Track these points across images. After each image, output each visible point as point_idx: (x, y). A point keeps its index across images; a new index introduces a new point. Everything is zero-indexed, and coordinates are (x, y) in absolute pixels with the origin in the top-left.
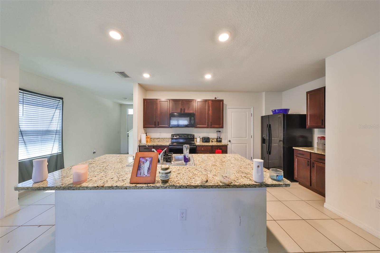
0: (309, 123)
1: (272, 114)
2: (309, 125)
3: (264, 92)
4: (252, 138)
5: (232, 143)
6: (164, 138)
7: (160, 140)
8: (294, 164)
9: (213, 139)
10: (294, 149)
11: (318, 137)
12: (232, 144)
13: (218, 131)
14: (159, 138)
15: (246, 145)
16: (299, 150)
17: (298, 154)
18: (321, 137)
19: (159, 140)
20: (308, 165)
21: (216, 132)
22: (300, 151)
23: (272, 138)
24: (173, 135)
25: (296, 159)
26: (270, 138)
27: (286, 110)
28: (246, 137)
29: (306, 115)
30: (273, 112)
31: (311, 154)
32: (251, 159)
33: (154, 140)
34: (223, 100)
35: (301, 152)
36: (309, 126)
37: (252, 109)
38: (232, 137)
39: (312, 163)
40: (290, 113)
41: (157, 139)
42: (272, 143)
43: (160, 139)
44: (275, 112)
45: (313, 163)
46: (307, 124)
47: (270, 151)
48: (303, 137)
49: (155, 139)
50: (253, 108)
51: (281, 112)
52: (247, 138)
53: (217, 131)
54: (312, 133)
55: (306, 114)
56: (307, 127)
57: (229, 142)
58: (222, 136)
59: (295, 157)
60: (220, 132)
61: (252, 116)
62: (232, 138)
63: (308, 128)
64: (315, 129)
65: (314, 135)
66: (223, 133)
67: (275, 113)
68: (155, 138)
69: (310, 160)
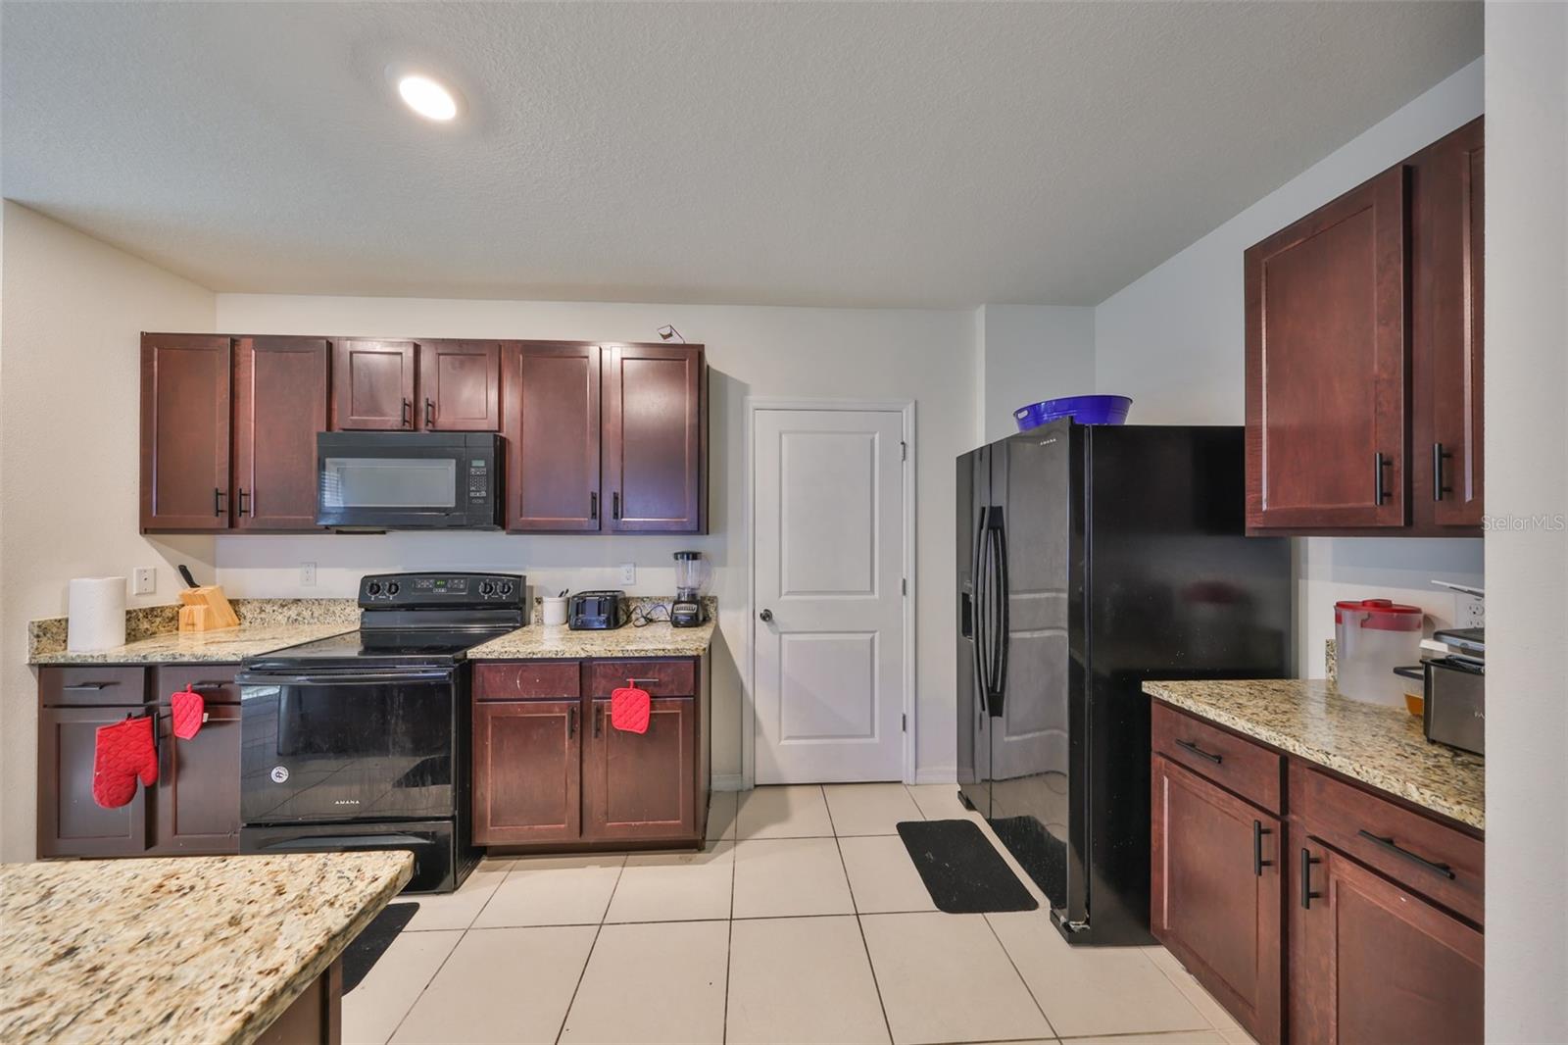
0: (1264, 497)
2: (1265, 507)
3: (983, 307)
4: (904, 593)
5: (781, 630)
6: (329, 600)
7: (307, 614)
8: (1154, 815)
9: (657, 602)
10: (1149, 697)
11: (1340, 605)
12: (784, 636)
13: (683, 553)
14: (299, 600)
15: (872, 640)
16: (1190, 714)
17: (1179, 742)
18: (1364, 603)
19: (298, 615)
20: (1266, 864)
21: (672, 558)
22: (1195, 722)
24: (370, 585)
25: (1166, 780)
28: (868, 589)
29: (1240, 429)
30: (1021, 420)
31: (1291, 767)
32: (904, 729)
33: (262, 611)
34: (703, 346)
35: (1205, 734)
36: (1266, 511)
37: (908, 413)
38: (783, 592)
39: (1297, 856)
40: (1132, 418)
41: (283, 606)
43: (301, 608)
44: (1031, 420)
46: (1249, 497)
47: (998, 687)
48: (1217, 594)
49: (268, 608)
50: (911, 407)
52: (877, 595)
53: (676, 556)
54: (1285, 570)
55: (1243, 424)
56: (1251, 522)
57: (764, 623)
58: (720, 584)
59: (1157, 761)
60: (694, 556)
61: (904, 458)
62: (783, 598)
63: (1256, 534)
64: (1311, 539)
65: (1301, 582)
66: (724, 564)
67: (1032, 425)
68: (269, 601)
69: (1277, 825)
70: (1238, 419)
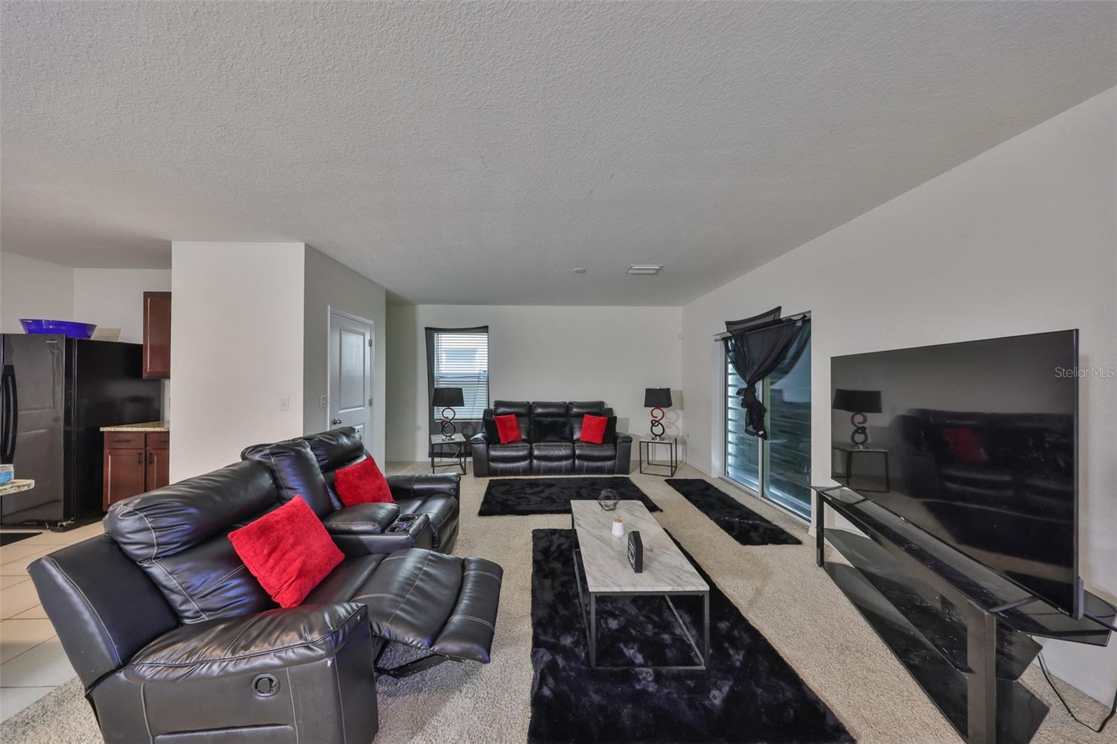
0: (149, 366)
1: (20, 330)
2: (149, 370)
8: (104, 470)
10: (103, 432)
16: (119, 432)
17: (117, 442)
20: (140, 462)
22: (120, 434)
23: (20, 413)
25: (110, 456)
26: (12, 414)
27: (85, 329)
29: (142, 345)
30: (25, 323)
31: (148, 435)
35: (129, 437)
36: (150, 372)
39: (148, 455)
40: (95, 336)
42: (18, 427)
44: (35, 327)
45: (151, 454)
46: (144, 368)
47: (8, 453)
48: (135, 399)
51: (63, 331)
55: (142, 343)
56: (145, 375)
59: (106, 451)
63: (146, 378)
67: (36, 332)
69: (144, 452)
70: (141, 342)
